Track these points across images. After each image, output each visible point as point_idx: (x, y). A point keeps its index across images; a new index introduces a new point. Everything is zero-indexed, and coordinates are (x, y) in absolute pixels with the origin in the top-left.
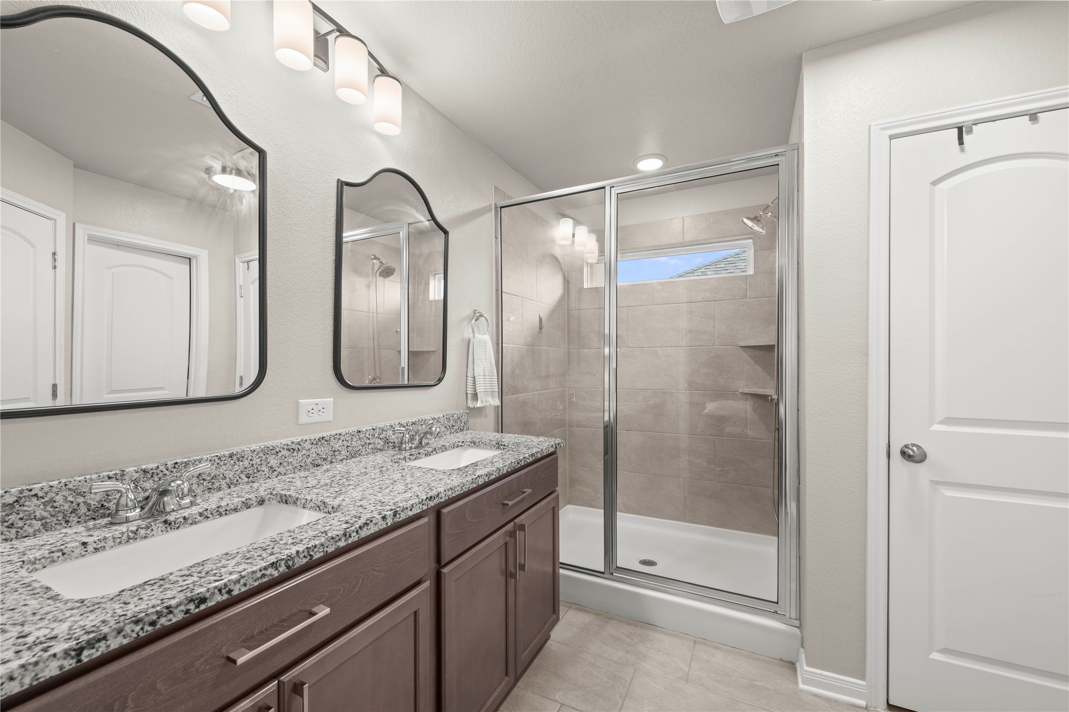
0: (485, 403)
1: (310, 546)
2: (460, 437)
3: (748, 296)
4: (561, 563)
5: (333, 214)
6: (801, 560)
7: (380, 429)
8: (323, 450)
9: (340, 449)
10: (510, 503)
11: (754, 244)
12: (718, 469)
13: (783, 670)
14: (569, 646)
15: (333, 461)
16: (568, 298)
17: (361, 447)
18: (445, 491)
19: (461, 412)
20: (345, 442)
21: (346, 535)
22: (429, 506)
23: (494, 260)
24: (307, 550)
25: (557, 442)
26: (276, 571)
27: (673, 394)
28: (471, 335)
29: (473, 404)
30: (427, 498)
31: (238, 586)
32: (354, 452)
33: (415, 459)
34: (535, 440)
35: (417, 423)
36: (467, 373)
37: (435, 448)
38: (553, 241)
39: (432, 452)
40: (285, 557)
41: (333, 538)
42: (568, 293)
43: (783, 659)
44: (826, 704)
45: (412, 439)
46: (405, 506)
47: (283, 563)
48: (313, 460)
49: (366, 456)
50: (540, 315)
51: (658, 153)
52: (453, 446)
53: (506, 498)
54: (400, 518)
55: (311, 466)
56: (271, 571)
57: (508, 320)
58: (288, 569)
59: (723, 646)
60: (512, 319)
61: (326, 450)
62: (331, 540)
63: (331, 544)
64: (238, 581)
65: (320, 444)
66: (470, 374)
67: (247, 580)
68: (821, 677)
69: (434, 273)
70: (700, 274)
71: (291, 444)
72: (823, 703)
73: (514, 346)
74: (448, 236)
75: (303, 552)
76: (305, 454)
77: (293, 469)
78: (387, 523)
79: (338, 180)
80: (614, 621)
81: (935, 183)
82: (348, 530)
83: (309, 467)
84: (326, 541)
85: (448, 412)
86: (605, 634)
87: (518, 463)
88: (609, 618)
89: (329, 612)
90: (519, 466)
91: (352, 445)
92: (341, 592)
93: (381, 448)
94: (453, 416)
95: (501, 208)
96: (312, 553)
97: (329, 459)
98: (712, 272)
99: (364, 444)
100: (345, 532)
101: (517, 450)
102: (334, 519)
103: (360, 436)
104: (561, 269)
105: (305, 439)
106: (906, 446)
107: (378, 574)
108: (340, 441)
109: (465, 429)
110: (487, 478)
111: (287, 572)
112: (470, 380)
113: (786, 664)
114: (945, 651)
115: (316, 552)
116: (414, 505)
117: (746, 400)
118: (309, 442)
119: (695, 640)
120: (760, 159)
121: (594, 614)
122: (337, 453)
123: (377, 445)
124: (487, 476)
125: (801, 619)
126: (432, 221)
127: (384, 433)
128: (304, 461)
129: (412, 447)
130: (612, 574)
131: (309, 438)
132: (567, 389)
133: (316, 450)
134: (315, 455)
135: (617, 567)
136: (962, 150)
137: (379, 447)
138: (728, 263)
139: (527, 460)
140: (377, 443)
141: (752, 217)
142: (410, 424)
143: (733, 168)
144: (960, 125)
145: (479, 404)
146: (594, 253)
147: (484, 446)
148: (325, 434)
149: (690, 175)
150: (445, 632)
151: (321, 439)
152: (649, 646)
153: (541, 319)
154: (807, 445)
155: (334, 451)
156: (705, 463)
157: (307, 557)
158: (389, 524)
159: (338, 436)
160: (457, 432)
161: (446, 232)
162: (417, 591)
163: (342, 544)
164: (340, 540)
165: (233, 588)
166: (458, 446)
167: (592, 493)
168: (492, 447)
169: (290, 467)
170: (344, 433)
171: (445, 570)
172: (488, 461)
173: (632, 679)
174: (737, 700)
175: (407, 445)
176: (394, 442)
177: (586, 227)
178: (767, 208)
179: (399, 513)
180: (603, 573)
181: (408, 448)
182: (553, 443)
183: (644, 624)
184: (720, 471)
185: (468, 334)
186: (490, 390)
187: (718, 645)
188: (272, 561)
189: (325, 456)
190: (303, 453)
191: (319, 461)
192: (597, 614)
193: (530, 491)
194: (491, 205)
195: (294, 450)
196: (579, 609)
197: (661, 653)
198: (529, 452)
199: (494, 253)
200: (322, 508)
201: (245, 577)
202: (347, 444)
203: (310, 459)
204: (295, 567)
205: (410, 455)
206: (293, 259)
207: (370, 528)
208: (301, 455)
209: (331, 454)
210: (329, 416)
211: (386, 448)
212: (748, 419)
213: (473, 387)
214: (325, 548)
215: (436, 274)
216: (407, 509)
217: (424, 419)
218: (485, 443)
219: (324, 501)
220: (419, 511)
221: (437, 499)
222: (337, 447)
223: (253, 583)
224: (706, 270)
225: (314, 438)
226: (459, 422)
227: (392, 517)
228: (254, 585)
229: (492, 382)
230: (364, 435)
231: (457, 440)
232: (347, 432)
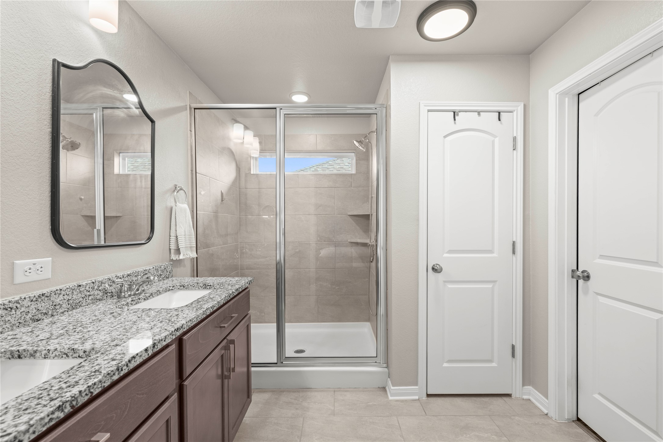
0: (186, 255)
1: (90, 384)
2: (168, 283)
3: (353, 186)
4: (252, 364)
5: (48, 90)
6: (388, 331)
7: (99, 282)
8: (43, 306)
9: (61, 303)
10: (226, 325)
11: (356, 156)
12: (337, 288)
13: (380, 393)
14: (258, 417)
15: (54, 314)
16: (240, 180)
17: (81, 299)
18: (187, 323)
19: (167, 264)
20: (66, 296)
21: (119, 370)
22: (177, 336)
23: (189, 148)
24: (88, 389)
25: (250, 280)
26: (62, 413)
27: (311, 244)
28: (173, 204)
29: (176, 257)
30: (175, 329)
31: (27, 435)
32: (74, 304)
33: (136, 303)
34: (234, 280)
35: (132, 275)
36: (170, 233)
37: (152, 293)
38: (229, 139)
39: (149, 296)
40: (70, 399)
41: (109, 374)
42: (239, 176)
43: (380, 387)
44: (402, 404)
45: (130, 289)
46: (161, 339)
47: (68, 404)
48: (33, 316)
49: (86, 307)
50: (221, 191)
51: (306, 92)
52: (165, 290)
53: (221, 322)
54: (157, 348)
55: (31, 322)
56: (58, 414)
57: (200, 193)
58: (73, 409)
59: (350, 389)
60: (203, 193)
61: (47, 305)
62: (108, 376)
63: (107, 379)
64: (27, 431)
65: (40, 300)
66: (173, 234)
67: (35, 428)
68: (399, 390)
69: (118, 152)
70: (314, 170)
71: (8, 304)
72: (401, 404)
73: (204, 212)
74: (154, 125)
75: (85, 391)
76: (24, 311)
77: (11, 326)
78: (148, 354)
79: (54, 60)
80: (285, 393)
81: (445, 137)
82: (120, 365)
83: (28, 323)
84: (104, 378)
85: (156, 265)
86: (281, 402)
87: (229, 297)
88: (281, 392)
89: (109, 436)
90: (230, 298)
91: (73, 298)
92: (114, 419)
93: (100, 298)
94: (161, 267)
95: (195, 109)
96: (92, 390)
97: (50, 313)
98: (321, 170)
99: (84, 296)
100: (118, 367)
101: (224, 288)
102: (97, 360)
103: (81, 290)
104: (235, 159)
105: (23, 297)
106: (434, 265)
107: (141, 396)
108: (61, 296)
109: (170, 277)
110: (212, 310)
111: (72, 411)
112: (173, 239)
113: (381, 389)
114: (449, 361)
115: (95, 389)
116: (167, 336)
117: (352, 246)
118: (29, 299)
119: (334, 390)
120: (363, 109)
121: (271, 392)
122: (58, 307)
123: (96, 296)
124: (212, 308)
125: (388, 362)
126: (140, 110)
127: (103, 285)
128: (23, 318)
129: (131, 294)
130: (282, 363)
131: (27, 296)
132: (239, 243)
133: (36, 306)
134: (35, 311)
135: (286, 357)
136: (455, 123)
137: (98, 297)
138: (329, 165)
139: (234, 294)
140: (96, 294)
141: (359, 141)
142: (126, 276)
143: (348, 111)
144: (454, 111)
145: (181, 257)
146: (258, 151)
147: (193, 288)
148: (45, 291)
149: (321, 111)
150: (187, 430)
151: (41, 296)
152: (309, 401)
153: (222, 194)
154: (392, 269)
155: (55, 305)
156: (329, 285)
157: (88, 395)
158: (150, 355)
159: (59, 292)
160: (164, 280)
161: (152, 121)
162: (169, 403)
163: (116, 377)
164: (114, 374)
165: (23, 438)
166: (169, 290)
167: (258, 313)
168: (200, 288)
169: (8, 325)
170: (65, 288)
171: (185, 383)
172: (207, 298)
173: (303, 424)
174: (362, 416)
175: (126, 293)
176: (112, 292)
177: (252, 132)
178: (366, 137)
179: (156, 344)
180: (276, 363)
181: (127, 296)
182: (247, 281)
183: (304, 389)
184: (338, 289)
185: (170, 202)
186: (189, 246)
187: (347, 389)
188: (58, 405)
189: (46, 311)
190: (21, 311)
191: (40, 316)
192: (273, 391)
193: (236, 315)
194: (186, 105)
195: (11, 308)
196: (260, 392)
197: (317, 403)
198: (235, 288)
199: (189, 142)
200: (71, 354)
201: (33, 425)
202: (68, 297)
203: (30, 315)
204: (78, 405)
205: (132, 301)
206: (5, 126)
207: (137, 360)
208: (19, 313)
209: (51, 309)
210: (47, 274)
211: (105, 298)
212: (353, 257)
213: (175, 244)
214: (103, 384)
215: (120, 153)
216: (162, 340)
217: (137, 271)
218: (193, 286)
219: (73, 348)
220: (170, 340)
221: (182, 329)
222: (58, 301)
223: (41, 429)
224: (317, 168)
225: (33, 295)
226: (165, 272)
227: (152, 348)
228: (42, 430)
229: (191, 240)
230: (84, 289)
231: (168, 285)
232: (68, 287)
